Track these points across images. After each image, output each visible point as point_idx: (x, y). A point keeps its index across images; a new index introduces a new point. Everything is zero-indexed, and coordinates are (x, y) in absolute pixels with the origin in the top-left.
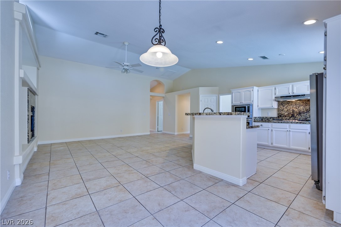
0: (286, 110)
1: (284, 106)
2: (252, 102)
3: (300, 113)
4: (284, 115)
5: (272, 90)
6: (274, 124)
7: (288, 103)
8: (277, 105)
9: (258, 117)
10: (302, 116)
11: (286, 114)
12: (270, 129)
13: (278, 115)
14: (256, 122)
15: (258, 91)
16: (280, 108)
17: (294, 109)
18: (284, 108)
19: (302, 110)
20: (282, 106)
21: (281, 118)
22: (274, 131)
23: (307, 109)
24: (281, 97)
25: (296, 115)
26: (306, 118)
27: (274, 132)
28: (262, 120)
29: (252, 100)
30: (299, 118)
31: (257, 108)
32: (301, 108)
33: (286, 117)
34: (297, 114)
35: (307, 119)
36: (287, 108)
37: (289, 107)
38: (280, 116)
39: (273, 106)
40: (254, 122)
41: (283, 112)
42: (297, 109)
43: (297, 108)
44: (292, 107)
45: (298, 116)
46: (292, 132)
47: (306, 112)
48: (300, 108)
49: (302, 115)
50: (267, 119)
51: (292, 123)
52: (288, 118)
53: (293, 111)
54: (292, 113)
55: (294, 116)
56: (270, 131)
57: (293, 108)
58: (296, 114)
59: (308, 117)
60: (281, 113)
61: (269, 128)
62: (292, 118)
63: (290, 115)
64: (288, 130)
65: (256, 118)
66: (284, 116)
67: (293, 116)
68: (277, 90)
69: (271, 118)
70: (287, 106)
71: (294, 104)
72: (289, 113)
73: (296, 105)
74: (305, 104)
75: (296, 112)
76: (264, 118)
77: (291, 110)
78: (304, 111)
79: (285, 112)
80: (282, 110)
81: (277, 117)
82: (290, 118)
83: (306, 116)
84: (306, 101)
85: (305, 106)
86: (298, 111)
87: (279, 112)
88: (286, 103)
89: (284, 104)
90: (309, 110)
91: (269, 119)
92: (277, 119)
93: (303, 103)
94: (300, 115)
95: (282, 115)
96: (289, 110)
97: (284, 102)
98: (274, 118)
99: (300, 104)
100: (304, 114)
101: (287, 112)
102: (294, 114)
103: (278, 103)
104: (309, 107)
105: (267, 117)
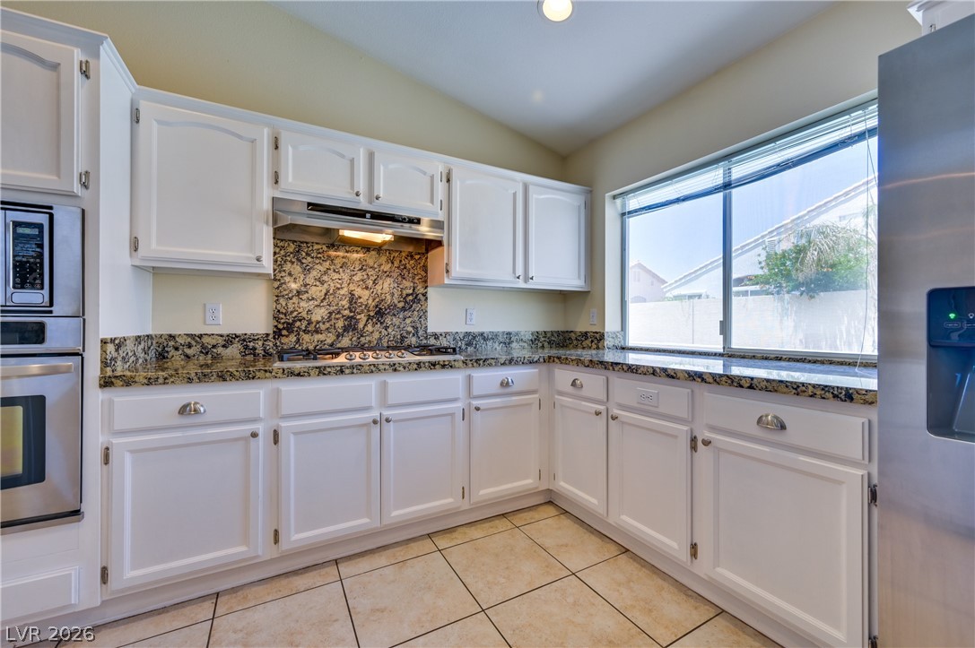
0: (317, 291)
1: (307, 270)
2: (77, 188)
3: (379, 314)
4: (310, 322)
5: (253, 141)
6: (290, 388)
7: (329, 256)
9: (138, 339)
10: (386, 328)
11: (319, 314)
12: (260, 427)
13: (276, 318)
14: (128, 382)
15: (136, 118)
16: (287, 279)
17: (358, 292)
18: (310, 280)
19: (389, 297)
20: (297, 269)
21: (293, 338)
22: (292, 438)
23: (405, 292)
24: (313, 207)
25: (365, 319)
26: (403, 338)
27: (289, 441)
28: (162, 356)
29: (79, 165)
30: (376, 335)
31: (125, 259)
32: (386, 285)
33: (317, 331)
34: (369, 317)
35: (407, 342)
36: (323, 283)
37: (336, 276)
38: (290, 327)
40: (106, 383)
41: (303, 304)
42: (367, 293)
43: (367, 288)
44: (346, 277)
45: (373, 326)
46: (395, 421)
47: (404, 309)
48: (378, 287)
49: (388, 321)
50: (205, 351)
51: (394, 368)
52: (330, 338)
53: (352, 299)
54: (347, 312)
55: (355, 329)
56: (263, 441)
57: (352, 287)
58: (363, 318)
59: (408, 333)
60: (291, 308)
61: (255, 420)
62: (345, 342)
63: (340, 324)
64: (375, 414)
65: (119, 344)
66: (311, 328)
67: (350, 325)
68: (288, 151)
69: (229, 340)
70: (325, 273)
71: (357, 266)
72: (332, 308)
73: (365, 270)
74: (398, 268)
75: (366, 305)
76: (180, 341)
77: (342, 292)
78: (396, 302)
79: (316, 303)
80: (298, 292)
81: (268, 335)
82: (338, 336)
83: (402, 326)
84: (404, 254)
85: (400, 279)
86: (374, 300)
87: (282, 301)
88: (319, 255)
89: (309, 258)
90: (411, 298)
91: (220, 350)
92: (271, 344)
93: (393, 263)
94: (381, 323)
95: (300, 320)
96: (331, 292)
97: (307, 243)
98: (251, 344)
99: (382, 267)
100: (395, 315)
101: (325, 303)
102: (358, 317)
103: (276, 245)
104: (412, 285)
105: (201, 336)
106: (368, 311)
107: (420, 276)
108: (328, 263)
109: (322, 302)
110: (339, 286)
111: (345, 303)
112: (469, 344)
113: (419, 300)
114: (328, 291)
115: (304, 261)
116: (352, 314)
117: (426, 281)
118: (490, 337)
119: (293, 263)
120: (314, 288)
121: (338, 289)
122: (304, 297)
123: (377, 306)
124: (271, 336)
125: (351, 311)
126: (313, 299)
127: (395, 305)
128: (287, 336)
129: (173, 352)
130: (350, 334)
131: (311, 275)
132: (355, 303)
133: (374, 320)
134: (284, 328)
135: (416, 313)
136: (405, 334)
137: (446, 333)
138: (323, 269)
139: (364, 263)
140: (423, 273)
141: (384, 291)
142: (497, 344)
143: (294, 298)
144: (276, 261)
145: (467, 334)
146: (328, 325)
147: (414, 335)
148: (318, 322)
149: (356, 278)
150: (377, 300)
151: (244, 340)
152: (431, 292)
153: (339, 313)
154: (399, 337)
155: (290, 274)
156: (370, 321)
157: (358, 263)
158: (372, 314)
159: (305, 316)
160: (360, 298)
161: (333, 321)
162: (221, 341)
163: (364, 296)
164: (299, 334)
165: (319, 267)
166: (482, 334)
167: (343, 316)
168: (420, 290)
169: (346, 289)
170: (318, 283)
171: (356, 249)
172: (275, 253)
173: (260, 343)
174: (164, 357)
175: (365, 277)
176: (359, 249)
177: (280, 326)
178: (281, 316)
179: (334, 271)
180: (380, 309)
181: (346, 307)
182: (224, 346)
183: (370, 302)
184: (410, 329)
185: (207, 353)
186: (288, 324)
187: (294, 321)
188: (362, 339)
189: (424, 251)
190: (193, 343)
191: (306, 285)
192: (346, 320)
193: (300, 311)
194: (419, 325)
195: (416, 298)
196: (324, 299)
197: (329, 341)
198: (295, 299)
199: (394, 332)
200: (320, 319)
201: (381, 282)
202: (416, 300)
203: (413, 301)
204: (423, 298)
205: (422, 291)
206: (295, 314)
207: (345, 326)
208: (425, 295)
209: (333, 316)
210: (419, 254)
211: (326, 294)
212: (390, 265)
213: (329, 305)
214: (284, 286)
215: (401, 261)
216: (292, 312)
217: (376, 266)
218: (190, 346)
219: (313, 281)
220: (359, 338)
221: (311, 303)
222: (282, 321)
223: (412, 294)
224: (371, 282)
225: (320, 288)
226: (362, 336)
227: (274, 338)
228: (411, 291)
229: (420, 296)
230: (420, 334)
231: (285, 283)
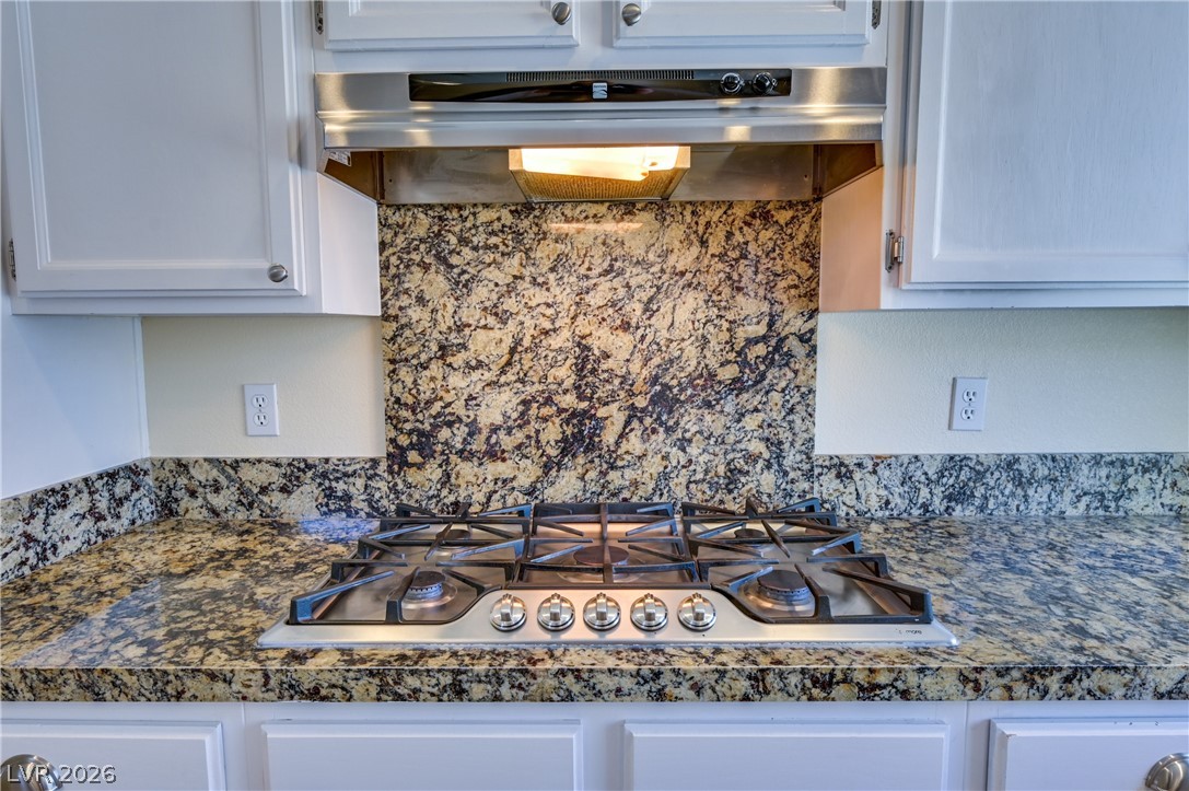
0: (489, 343)
1: (462, 285)
3: (662, 402)
4: (473, 431)
7: (518, 236)
8: (375, 259)
9: (46, 497)
10: (684, 443)
11: (497, 407)
13: (392, 420)
16: (415, 313)
17: (602, 339)
18: (470, 313)
19: (691, 351)
20: (436, 284)
21: (433, 472)
23: (741, 334)
24: (422, 88)
26: (733, 474)
30: (654, 466)
32: (683, 315)
33: (494, 454)
34: (634, 414)
36: (504, 318)
37: (540, 296)
38: (424, 443)
39: (300, 281)
41: (456, 380)
42: (626, 340)
43: (625, 326)
44: (565, 297)
45: (645, 439)
47: (737, 386)
48: (660, 322)
49: (689, 420)
50: (247, 499)
52: (526, 473)
53: (585, 361)
54: (569, 401)
55: (592, 447)
57: (583, 326)
58: (615, 415)
59: (752, 458)
60: (426, 391)
63: (552, 432)
66: (478, 444)
67: (578, 437)
69: (295, 473)
70: (511, 289)
71: (597, 261)
72: (530, 390)
73: (621, 273)
74: (721, 257)
75: (624, 379)
76: (200, 474)
77: (556, 342)
78: (713, 363)
79: (488, 376)
80: (442, 348)
81: (375, 462)
82: (547, 468)
83: (731, 439)
84: (739, 212)
85: (726, 291)
86: (646, 361)
87: (405, 374)
88: (493, 240)
89: (467, 252)
90: (761, 349)
91: (276, 498)
92: (383, 485)
93: (703, 243)
94: (669, 430)
95: (450, 424)
96: (527, 342)
97: (460, 208)
98: (340, 487)
99: (672, 259)
100: (708, 405)
101: (510, 377)
102: (602, 412)
103: (384, 224)
104: (765, 307)
105: (235, 465)
106: (631, 394)
107: (791, 279)
108: (516, 261)
109: (503, 372)
110: (547, 325)
111: (565, 373)
112: (958, 496)
113: (790, 355)
114: (518, 342)
115: (454, 260)
116: (584, 405)
117: (812, 295)
118: (1042, 471)
119: (426, 267)
120: (481, 335)
121: (546, 333)
122: (458, 360)
123: (655, 380)
124: (383, 466)
125: (581, 397)
126: (480, 365)
127: (712, 376)
128: (420, 467)
129: (186, 502)
130: (581, 460)
131: (474, 299)
132: (594, 371)
133: (648, 421)
134: (412, 446)
135: (776, 397)
136: (740, 463)
137: (878, 461)
138: (503, 278)
139: (618, 252)
140: (804, 269)
141: (676, 334)
142: (1068, 495)
143: (433, 366)
144: (385, 267)
145: (954, 463)
146: (519, 436)
147: (769, 466)
148: (495, 429)
149: (595, 299)
150: (656, 360)
151: (324, 475)
152: (829, 328)
153: (549, 401)
154: (721, 470)
155: (421, 300)
156: (635, 424)
157: (598, 251)
158: (641, 402)
159: (462, 412)
160: (607, 356)
161: (534, 425)
162: (276, 477)
163: (617, 347)
164: (447, 462)
165: (492, 274)
166: (1011, 463)
167: (560, 411)
168: (792, 322)
169: (566, 333)
170: (491, 321)
171: (593, 209)
172: (383, 246)
173: (360, 483)
174: (172, 513)
175: (622, 292)
176: (602, 209)
177: (404, 441)
178: (404, 413)
179: (534, 281)
180: (667, 387)
181: (568, 384)
182: (283, 489)
183: (635, 367)
184: (757, 447)
185: (250, 506)
186: (421, 433)
187: (435, 427)
188: (613, 475)
189: (807, 194)
190: (224, 481)
191: (460, 328)
192: (567, 422)
193: (448, 398)
194: (785, 435)
195: (777, 348)
196: (509, 363)
197: (524, 481)
198: (436, 369)
199: (706, 457)
200: (499, 420)
201: (666, 306)
202: (778, 354)
203: (769, 361)
204: (799, 350)
205: (799, 325)
206: (437, 407)
207: (565, 440)
208: (807, 338)
209: (533, 411)
210: (790, 205)
211: (513, 351)
212: (695, 250)
213: (522, 381)
214: (408, 333)
215: (729, 235)
216: (429, 403)
217: (651, 257)
218: (217, 489)
219: (478, 313)
220: (603, 474)
221: (475, 375)
222: (408, 426)
223: (764, 339)
224: (639, 308)
225: (497, 334)
226: (613, 467)
227: (390, 471)
228: (762, 330)
229: (793, 343)
230: (787, 463)
231: (408, 325)
